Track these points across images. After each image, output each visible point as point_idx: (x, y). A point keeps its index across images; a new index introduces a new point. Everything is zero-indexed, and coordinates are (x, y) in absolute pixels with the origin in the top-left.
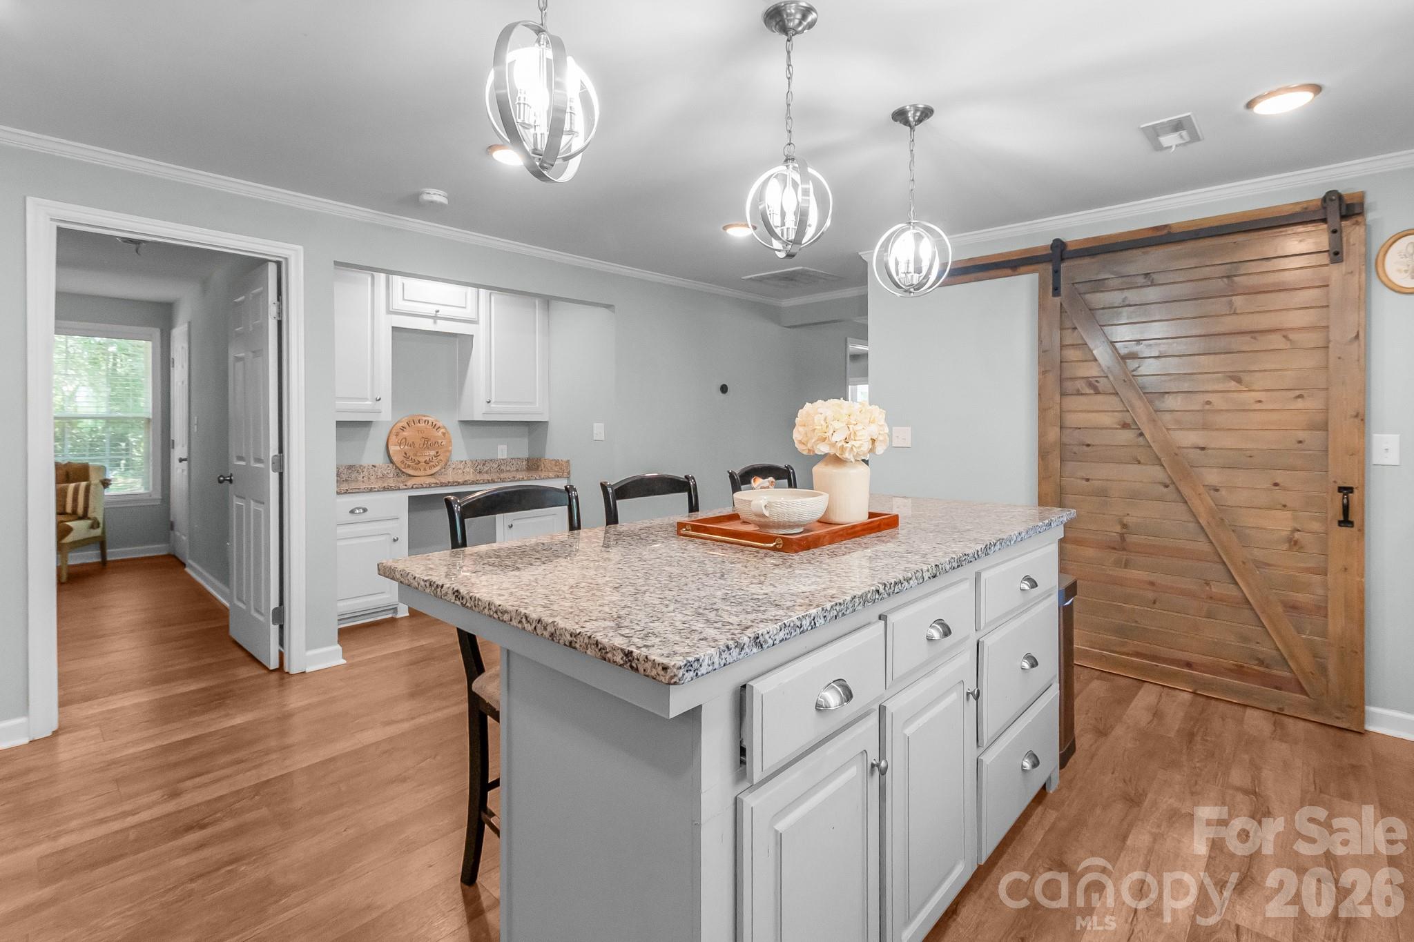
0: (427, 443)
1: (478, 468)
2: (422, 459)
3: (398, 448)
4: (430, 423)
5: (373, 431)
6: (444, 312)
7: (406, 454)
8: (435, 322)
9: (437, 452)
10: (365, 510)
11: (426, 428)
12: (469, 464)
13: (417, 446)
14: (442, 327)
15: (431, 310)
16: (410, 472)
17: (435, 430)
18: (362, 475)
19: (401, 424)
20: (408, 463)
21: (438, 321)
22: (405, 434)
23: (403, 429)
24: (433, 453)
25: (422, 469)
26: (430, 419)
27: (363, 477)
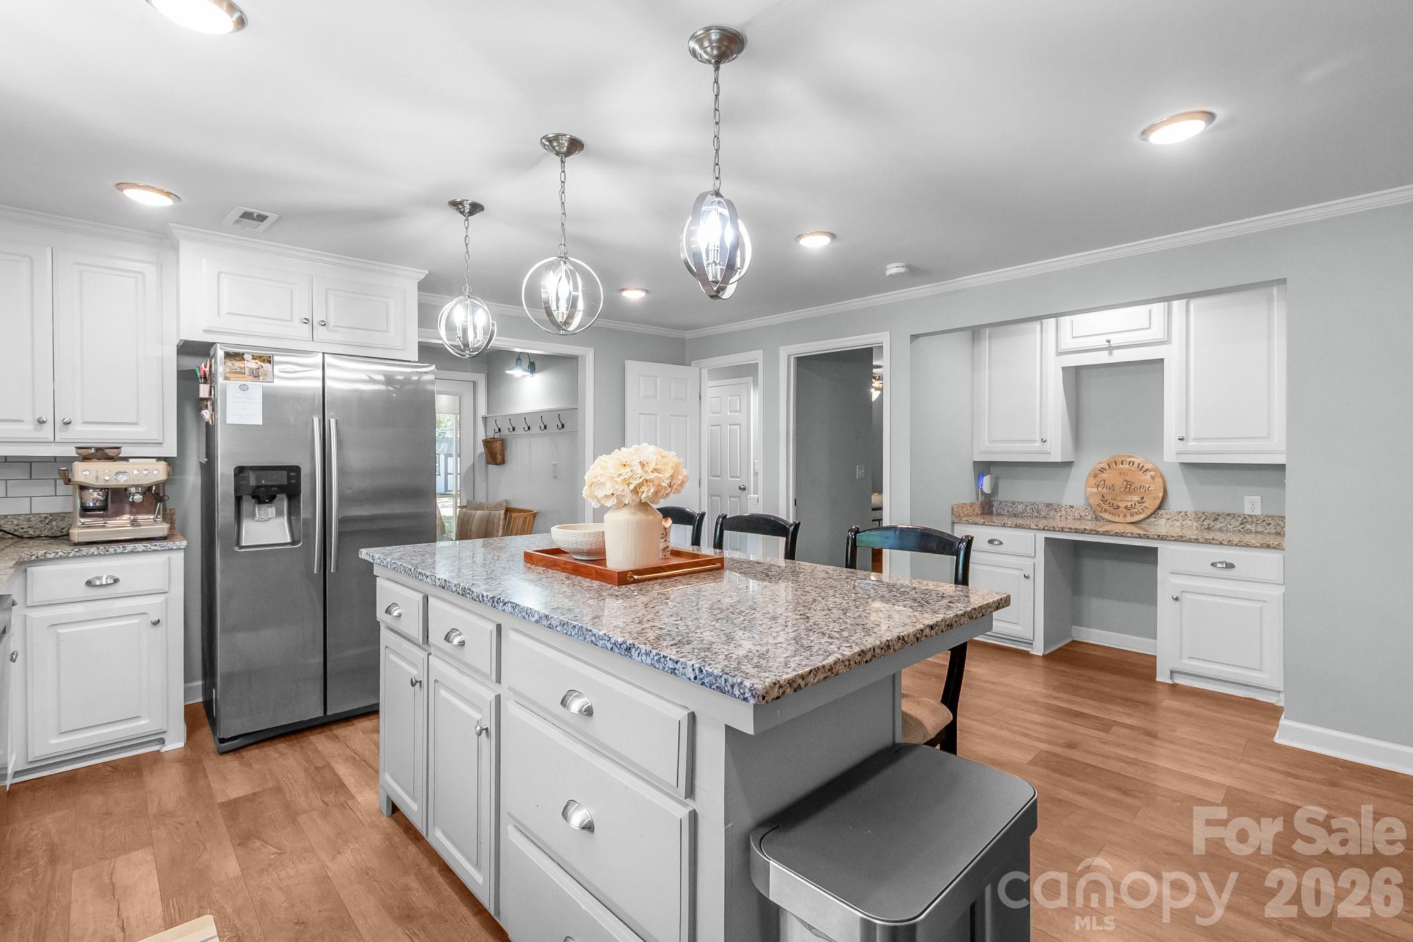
0: (1129, 487)
1: (1205, 523)
2: (1122, 505)
3: (1095, 490)
4: (1136, 465)
5: (1074, 470)
6: (1116, 340)
7: (1103, 497)
8: (1111, 354)
9: (1142, 498)
10: (1001, 543)
11: (1130, 470)
12: (1192, 516)
13: (1117, 490)
14: (1119, 356)
15: (1101, 341)
16: (1107, 516)
17: (1141, 472)
18: (1059, 514)
19: (1101, 466)
20: (1106, 507)
21: (1115, 352)
22: (1104, 476)
23: (1102, 470)
24: (1136, 498)
25: (1121, 516)
26: (1137, 461)
27: (1061, 516)
